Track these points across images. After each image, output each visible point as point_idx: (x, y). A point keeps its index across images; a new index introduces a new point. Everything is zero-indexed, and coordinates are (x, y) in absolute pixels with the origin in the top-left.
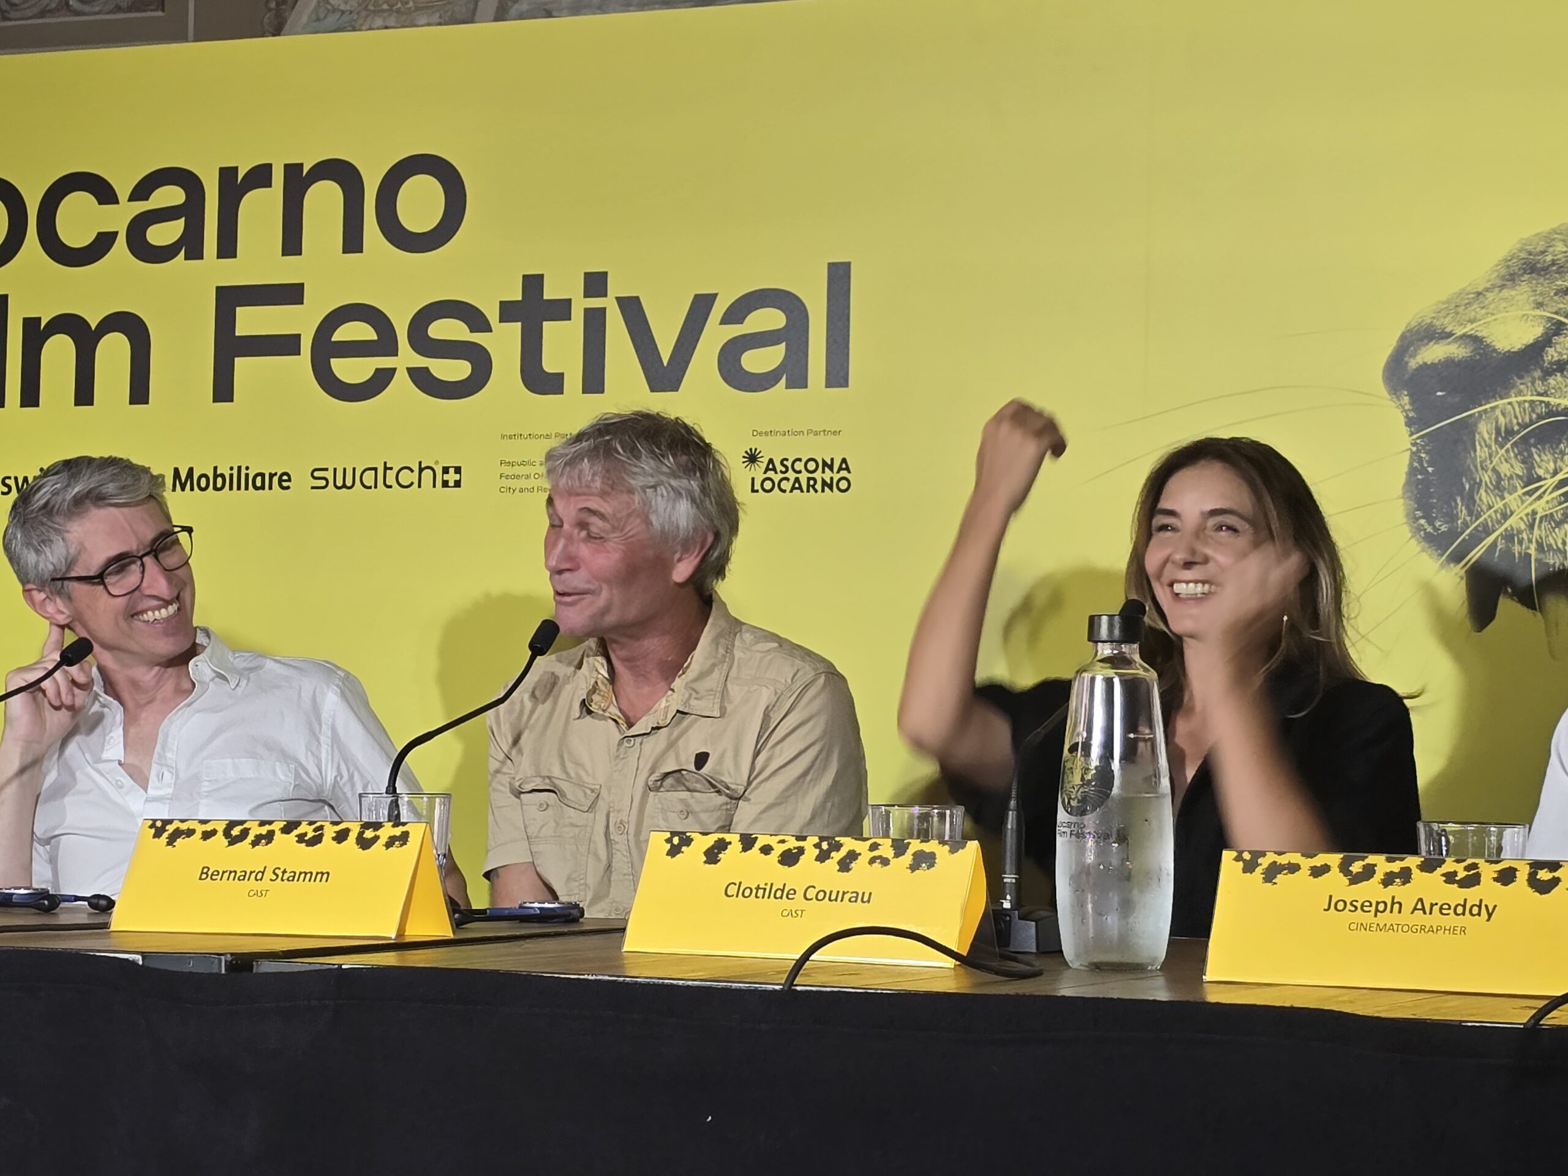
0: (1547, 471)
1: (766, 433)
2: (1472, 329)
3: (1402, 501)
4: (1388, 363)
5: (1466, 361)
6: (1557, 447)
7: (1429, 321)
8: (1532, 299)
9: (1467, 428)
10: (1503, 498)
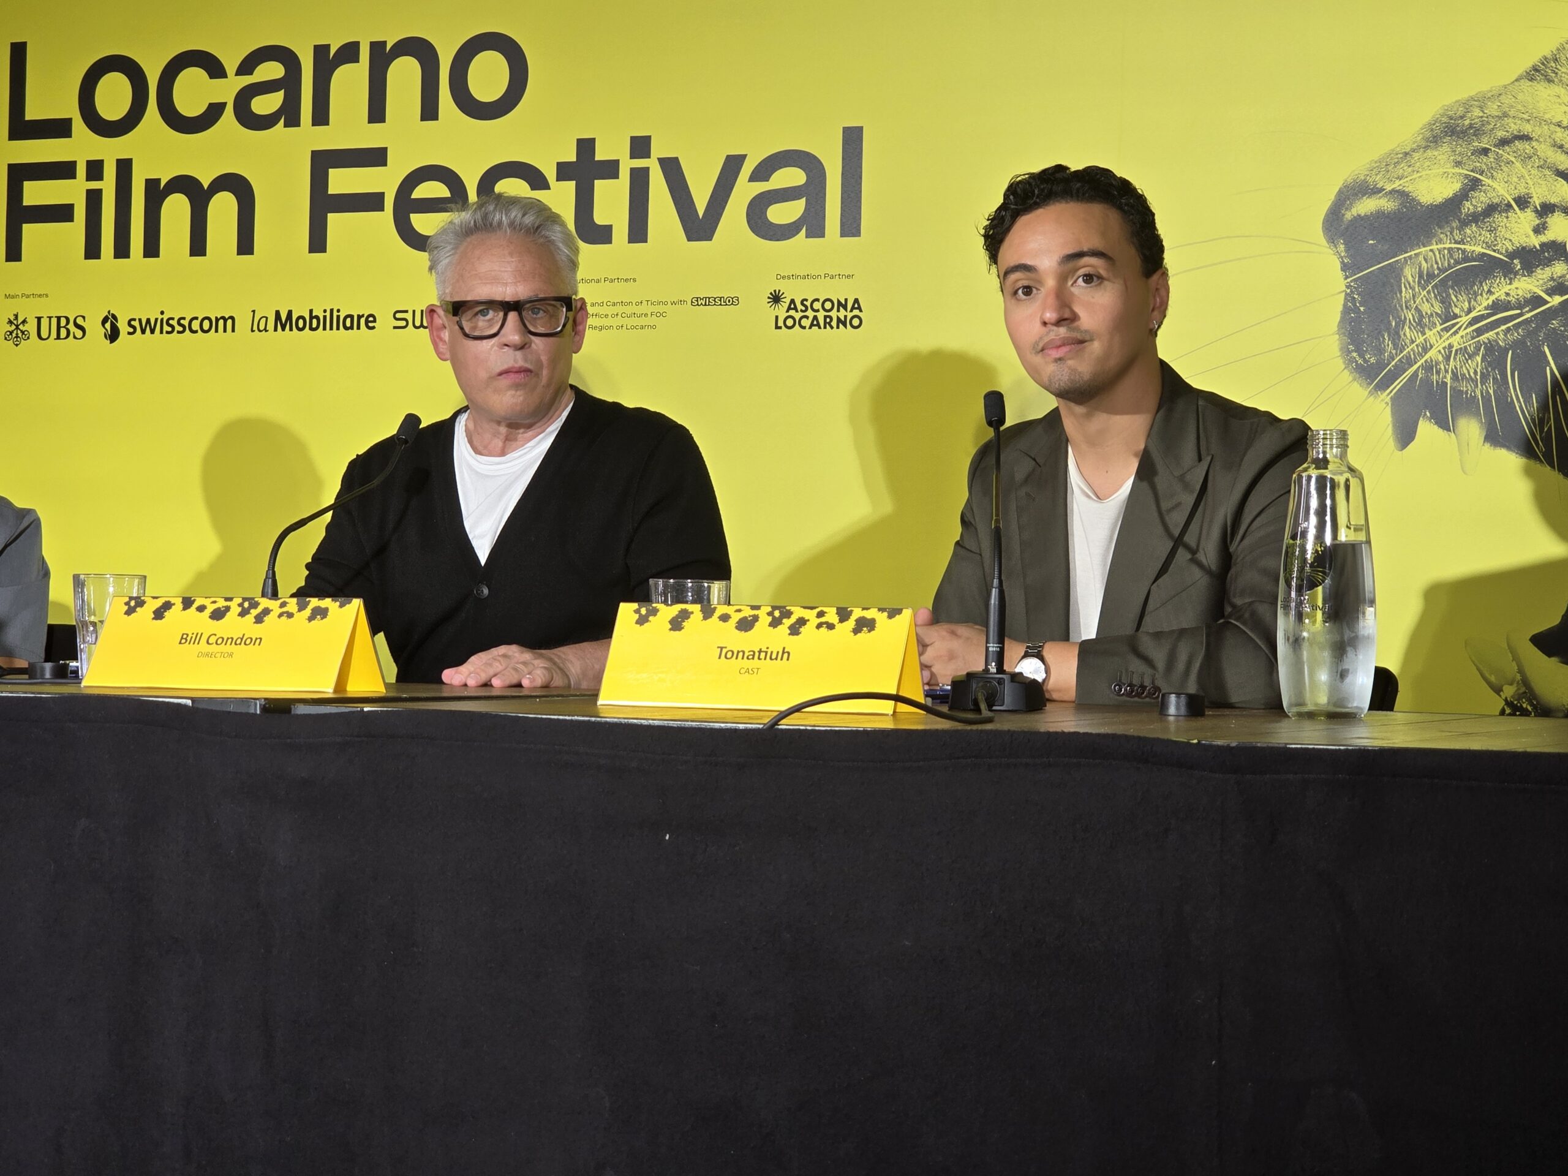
0: (1462, 310)
1: (789, 277)
2: (1400, 185)
3: (1337, 336)
4: (1327, 215)
5: (1395, 213)
6: (1472, 288)
7: (1363, 178)
8: (1452, 158)
9: (1394, 273)
10: (1423, 333)
